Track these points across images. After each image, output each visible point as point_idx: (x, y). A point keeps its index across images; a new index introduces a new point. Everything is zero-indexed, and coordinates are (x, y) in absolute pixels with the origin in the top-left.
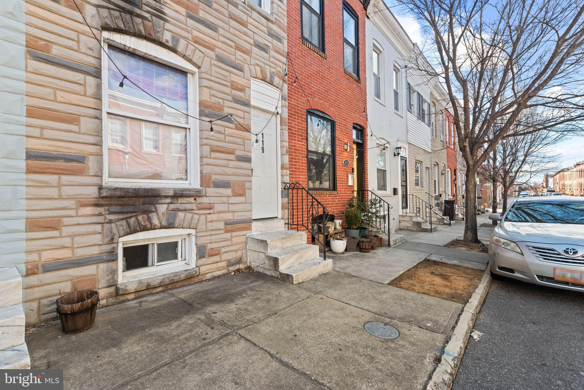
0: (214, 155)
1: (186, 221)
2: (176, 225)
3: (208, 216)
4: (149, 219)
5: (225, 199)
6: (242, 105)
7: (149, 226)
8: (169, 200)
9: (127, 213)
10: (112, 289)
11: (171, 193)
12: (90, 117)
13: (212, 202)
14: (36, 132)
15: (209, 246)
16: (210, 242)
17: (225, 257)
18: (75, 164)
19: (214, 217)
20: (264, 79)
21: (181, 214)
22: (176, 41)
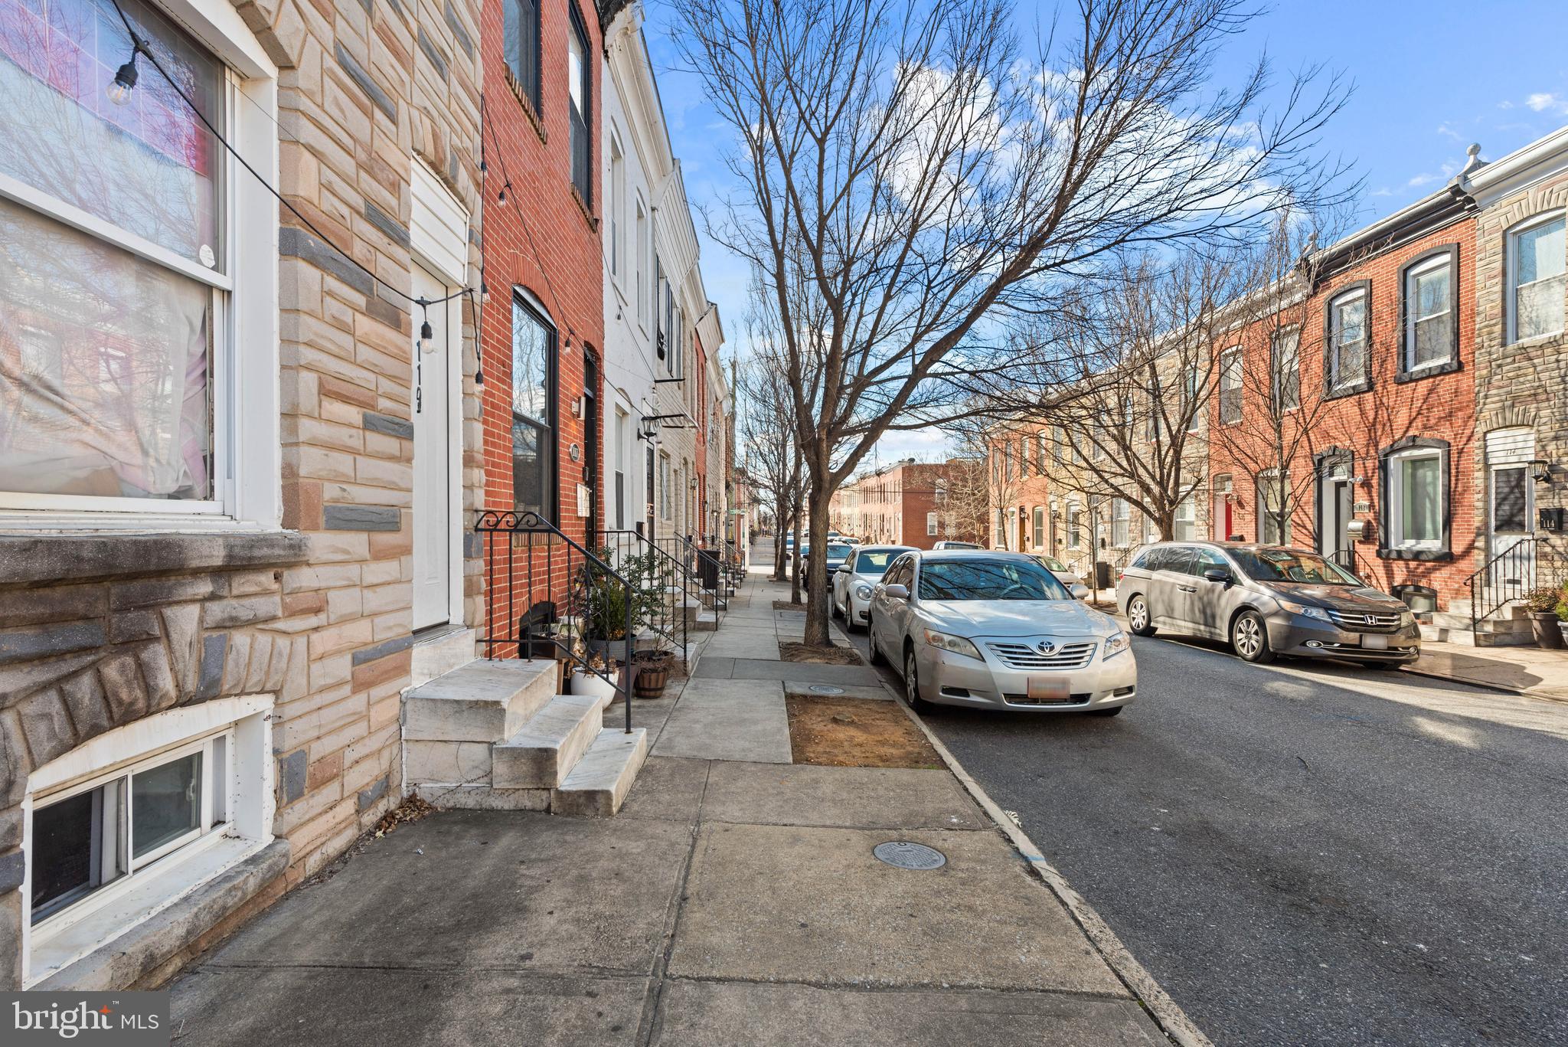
0: (327, 407)
1: (255, 666)
2: (226, 687)
3: (314, 637)
4: (144, 674)
5: (354, 572)
7: (141, 698)
8: (205, 587)
11: (217, 557)
13: (322, 584)
15: (317, 751)
16: (316, 734)
17: (353, 780)
19: (328, 639)
20: (439, 163)
21: (241, 643)
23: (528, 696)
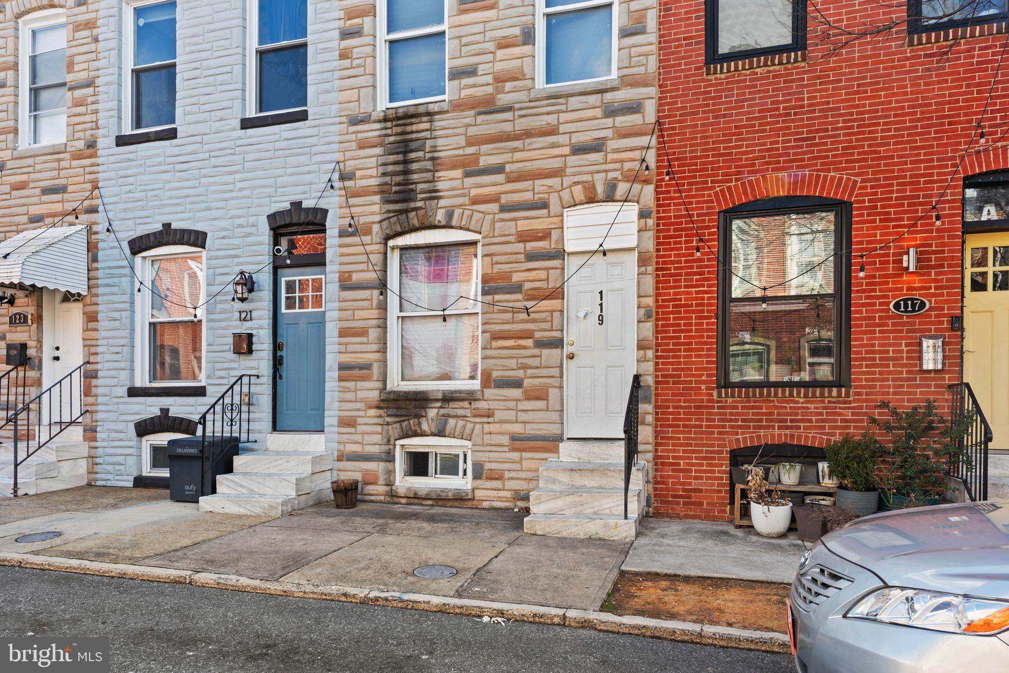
0: (495, 344)
1: (457, 430)
2: (447, 434)
3: (486, 426)
4: (419, 424)
5: (512, 404)
6: (544, 260)
7: (419, 431)
8: (438, 404)
9: (401, 416)
10: (388, 488)
11: (440, 396)
12: (375, 327)
13: (491, 407)
14: (343, 348)
15: (487, 466)
16: (488, 459)
17: (509, 484)
18: (365, 371)
20: (592, 199)
21: (452, 422)
22: (450, 215)
23: (576, 474)
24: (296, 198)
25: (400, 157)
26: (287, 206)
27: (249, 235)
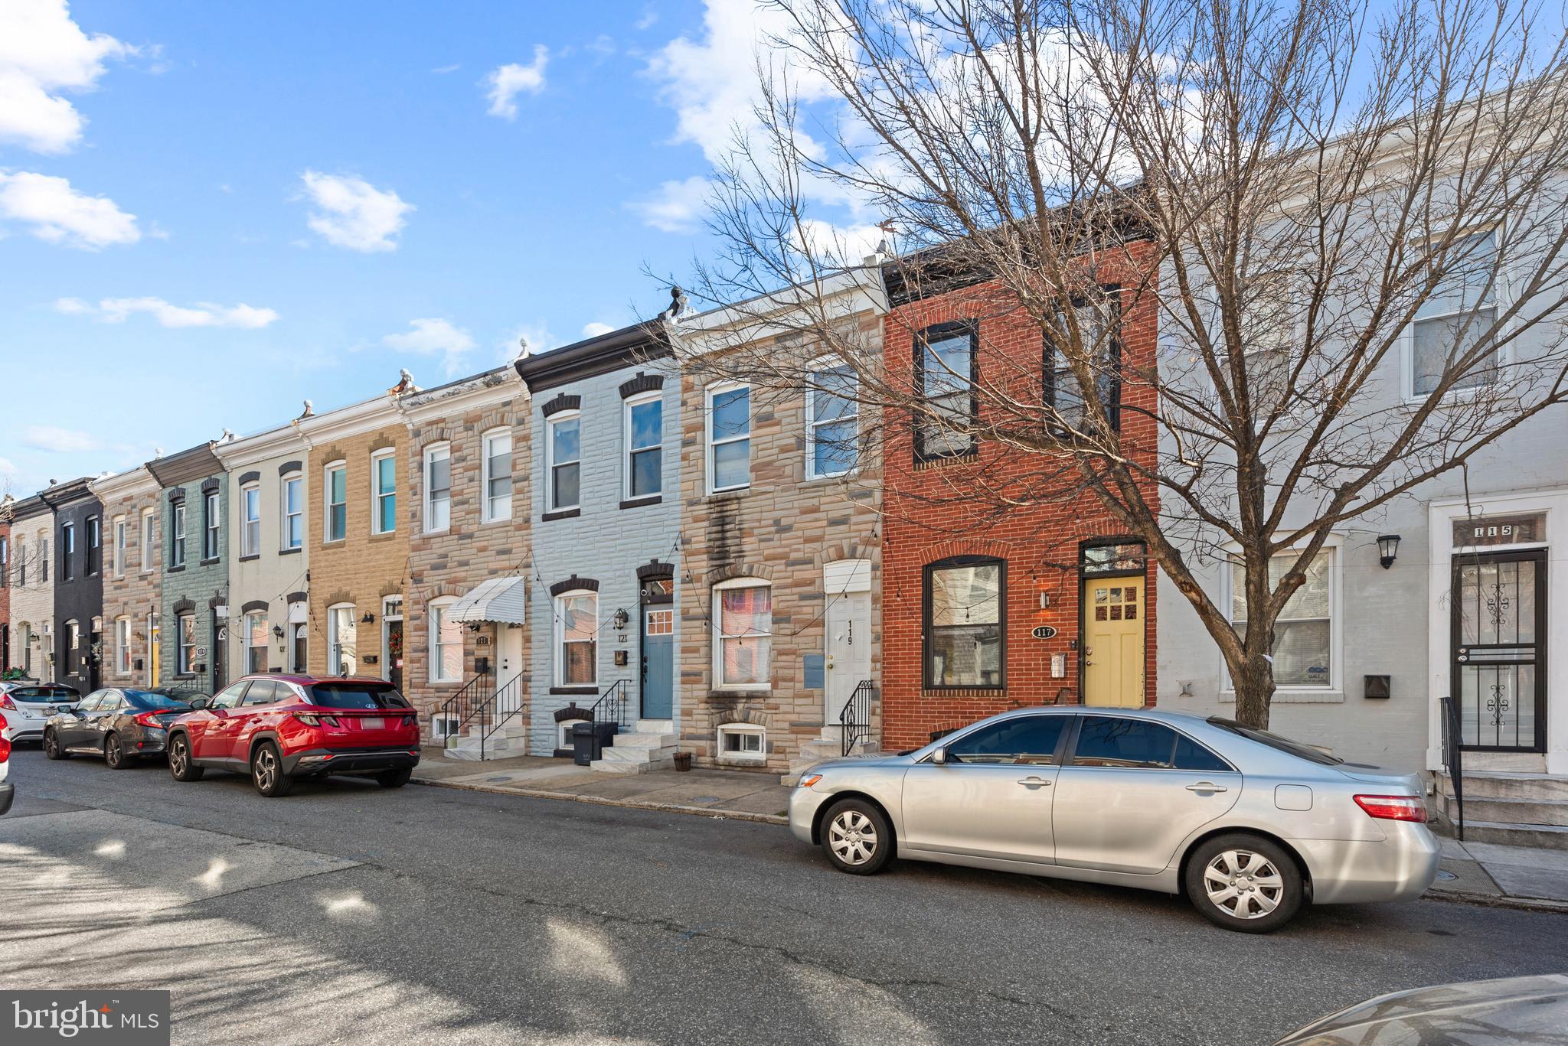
0: (780, 658)
1: (757, 719)
6: (812, 599)
9: (721, 709)
10: (713, 759)
12: (705, 647)
14: (684, 661)
15: (775, 744)
18: (698, 677)
19: (779, 717)
20: (841, 557)
21: (752, 713)
22: (751, 568)
23: (822, 749)
24: (654, 557)
25: (719, 528)
26: (648, 562)
27: (625, 582)
